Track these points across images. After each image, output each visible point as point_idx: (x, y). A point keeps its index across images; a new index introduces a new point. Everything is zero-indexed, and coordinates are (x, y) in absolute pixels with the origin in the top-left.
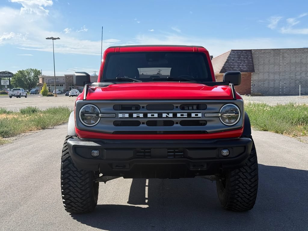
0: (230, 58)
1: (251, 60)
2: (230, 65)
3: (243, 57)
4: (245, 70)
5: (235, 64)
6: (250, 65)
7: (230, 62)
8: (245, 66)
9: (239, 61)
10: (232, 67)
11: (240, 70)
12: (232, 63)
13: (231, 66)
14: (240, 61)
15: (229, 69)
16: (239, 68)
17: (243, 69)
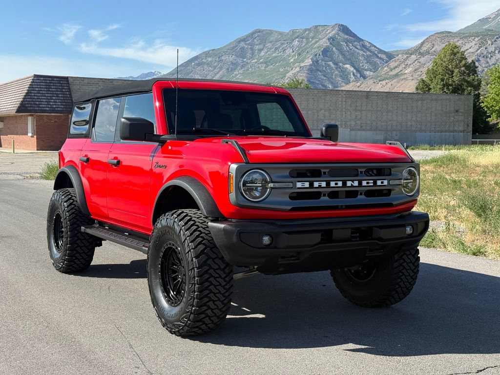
0: (32, 89)
1: (68, 94)
2: (34, 100)
3: (54, 88)
4: (59, 109)
5: (42, 99)
6: (68, 102)
7: (33, 94)
8: (60, 104)
9: (48, 94)
10: (37, 103)
11: (51, 109)
12: (37, 96)
13: (36, 101)
14: (51, 95)
15: (32, 107)
16: (49, 106)
17: (56, 108)
